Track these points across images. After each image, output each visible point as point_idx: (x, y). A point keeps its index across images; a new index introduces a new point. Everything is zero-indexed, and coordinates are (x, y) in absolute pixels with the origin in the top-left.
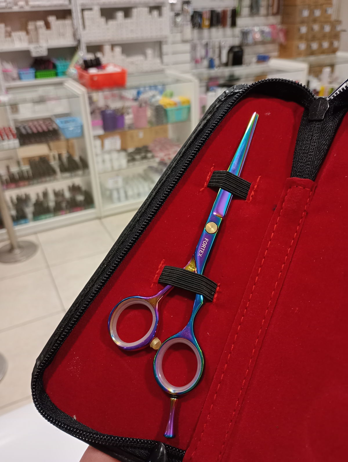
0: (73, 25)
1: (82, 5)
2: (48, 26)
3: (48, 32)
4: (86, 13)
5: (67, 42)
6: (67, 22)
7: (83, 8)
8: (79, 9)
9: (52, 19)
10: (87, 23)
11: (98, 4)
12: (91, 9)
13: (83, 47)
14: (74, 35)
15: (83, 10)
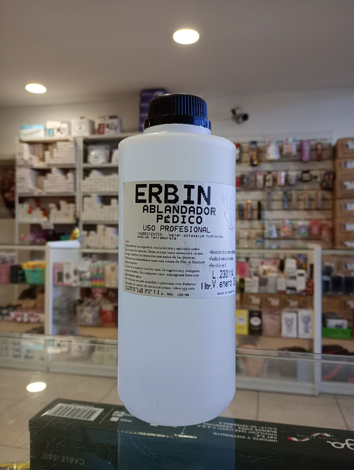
0: (75, 207)
1: (84, 193)
2: (59, 207)
3: (58, 212)
4: (86, 200)
5: (69, 220)
6: (71, 205)
7: (85, 194)
8: (82, 195)
9: (63, 203)
10: (86, 206)
11: (96, 192)
12: (89, 196)
13: (81, 224)
14: (75, 216)
15: (84, 196)
